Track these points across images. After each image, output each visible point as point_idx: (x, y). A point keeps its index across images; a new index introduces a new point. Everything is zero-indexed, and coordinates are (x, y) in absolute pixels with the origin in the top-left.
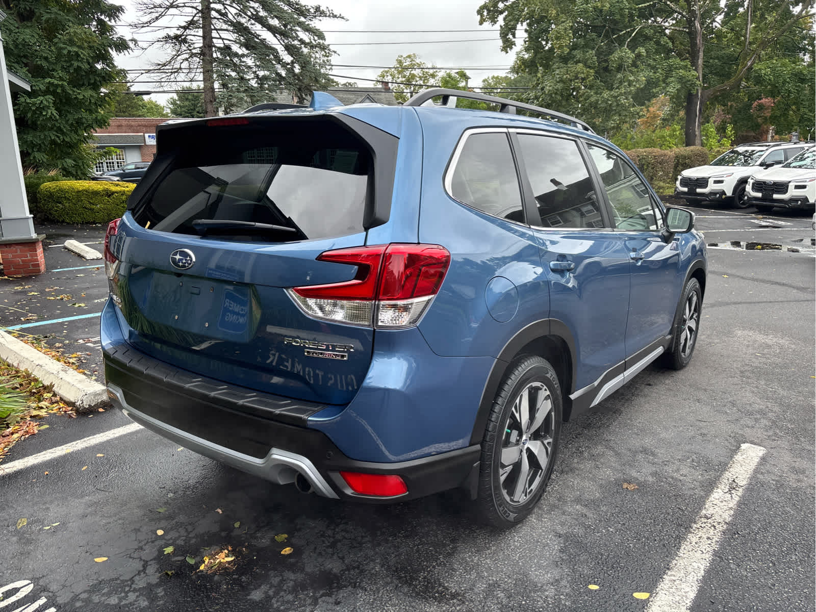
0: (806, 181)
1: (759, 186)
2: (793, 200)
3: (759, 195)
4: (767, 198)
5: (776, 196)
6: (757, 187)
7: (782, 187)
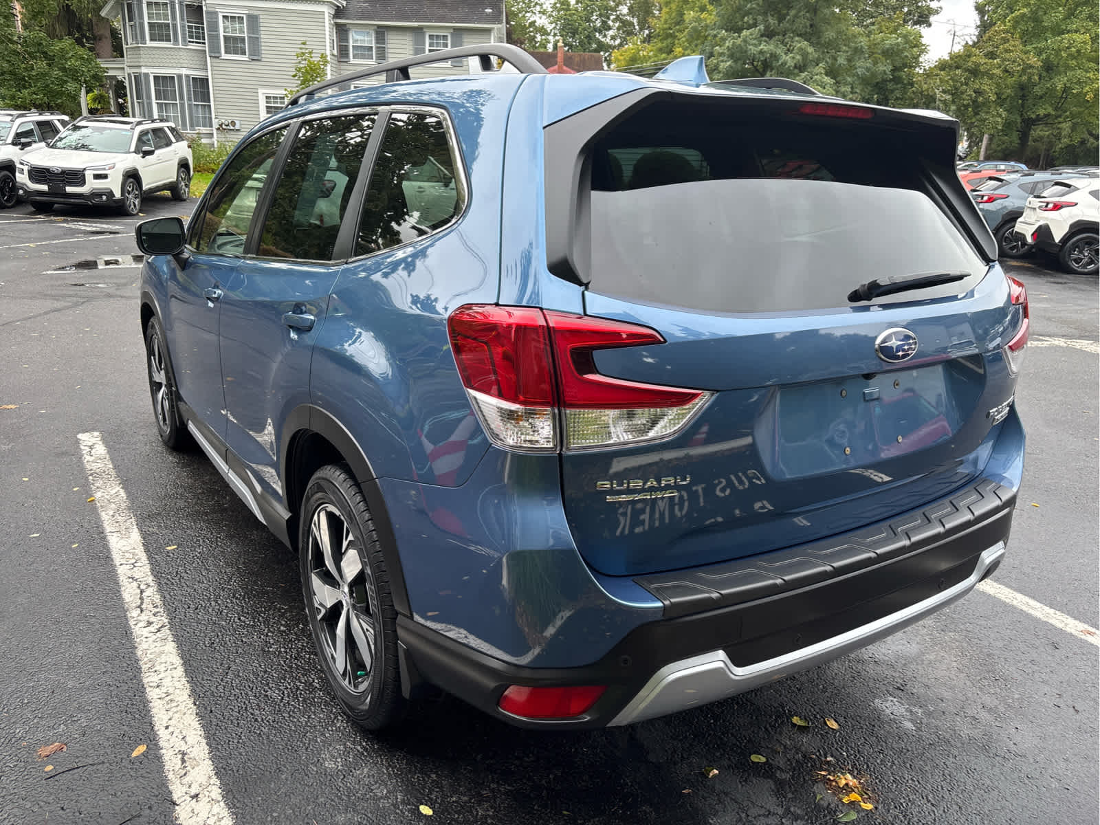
0: (104, 169)
1: (38, 174)
2: (96, 194)
3: (44, 188)
4: (55, 192)
5: (69, 189)
6: (36, 176)
7: (76, 177)
